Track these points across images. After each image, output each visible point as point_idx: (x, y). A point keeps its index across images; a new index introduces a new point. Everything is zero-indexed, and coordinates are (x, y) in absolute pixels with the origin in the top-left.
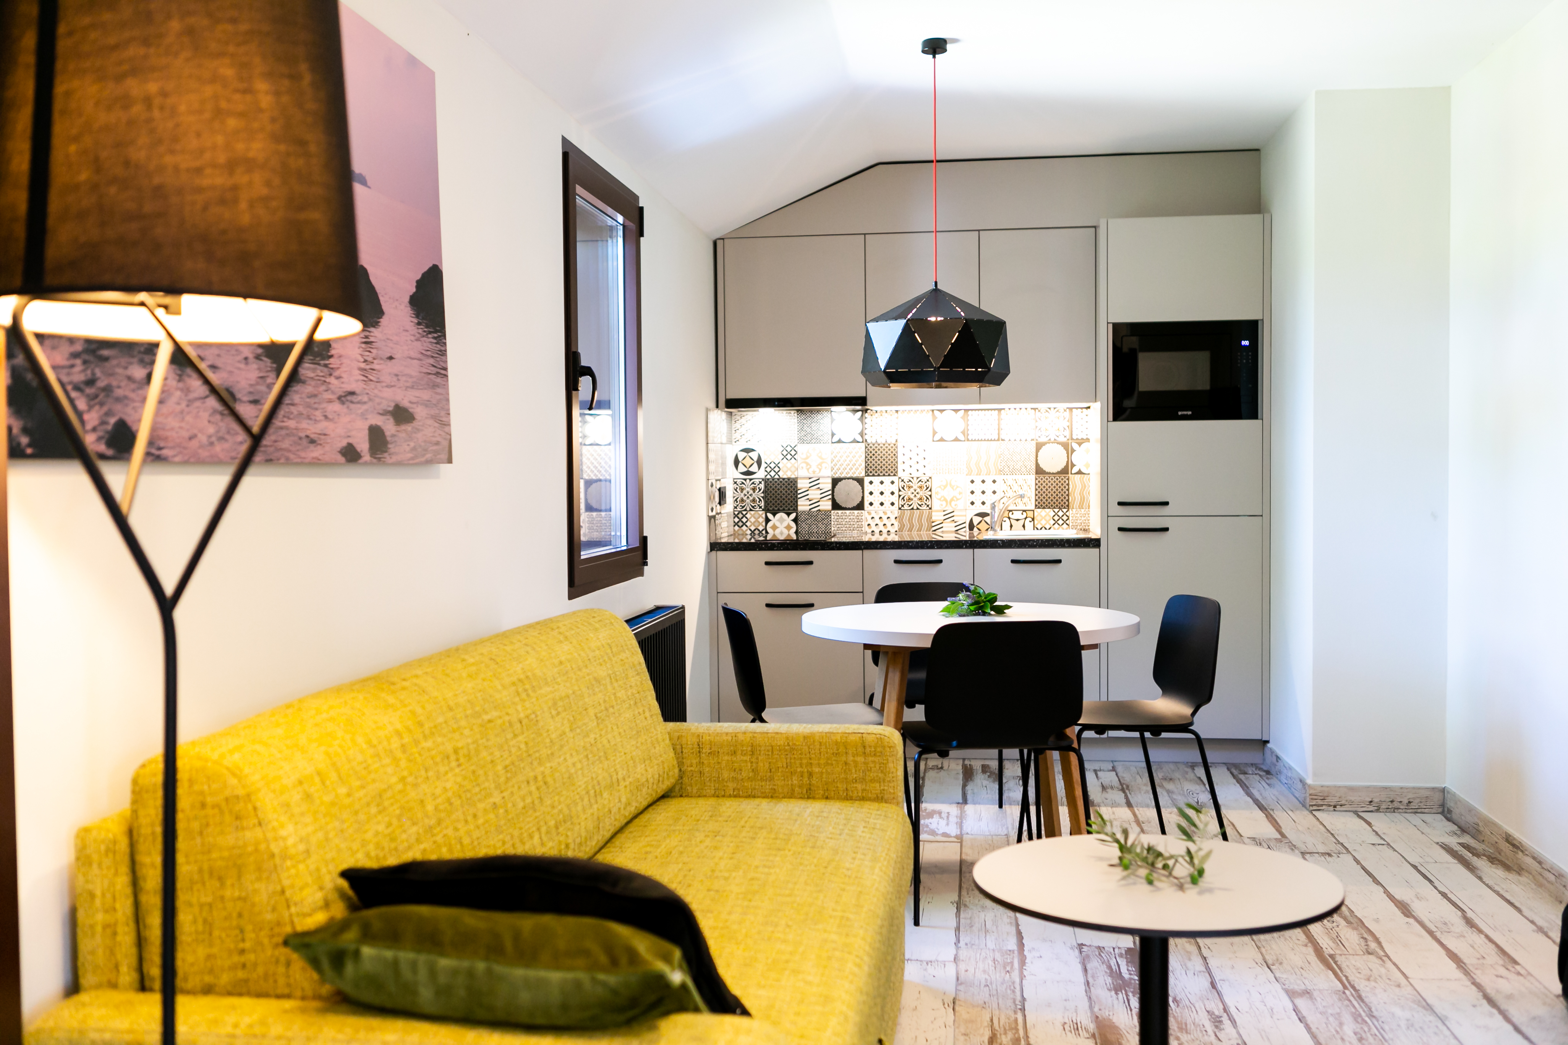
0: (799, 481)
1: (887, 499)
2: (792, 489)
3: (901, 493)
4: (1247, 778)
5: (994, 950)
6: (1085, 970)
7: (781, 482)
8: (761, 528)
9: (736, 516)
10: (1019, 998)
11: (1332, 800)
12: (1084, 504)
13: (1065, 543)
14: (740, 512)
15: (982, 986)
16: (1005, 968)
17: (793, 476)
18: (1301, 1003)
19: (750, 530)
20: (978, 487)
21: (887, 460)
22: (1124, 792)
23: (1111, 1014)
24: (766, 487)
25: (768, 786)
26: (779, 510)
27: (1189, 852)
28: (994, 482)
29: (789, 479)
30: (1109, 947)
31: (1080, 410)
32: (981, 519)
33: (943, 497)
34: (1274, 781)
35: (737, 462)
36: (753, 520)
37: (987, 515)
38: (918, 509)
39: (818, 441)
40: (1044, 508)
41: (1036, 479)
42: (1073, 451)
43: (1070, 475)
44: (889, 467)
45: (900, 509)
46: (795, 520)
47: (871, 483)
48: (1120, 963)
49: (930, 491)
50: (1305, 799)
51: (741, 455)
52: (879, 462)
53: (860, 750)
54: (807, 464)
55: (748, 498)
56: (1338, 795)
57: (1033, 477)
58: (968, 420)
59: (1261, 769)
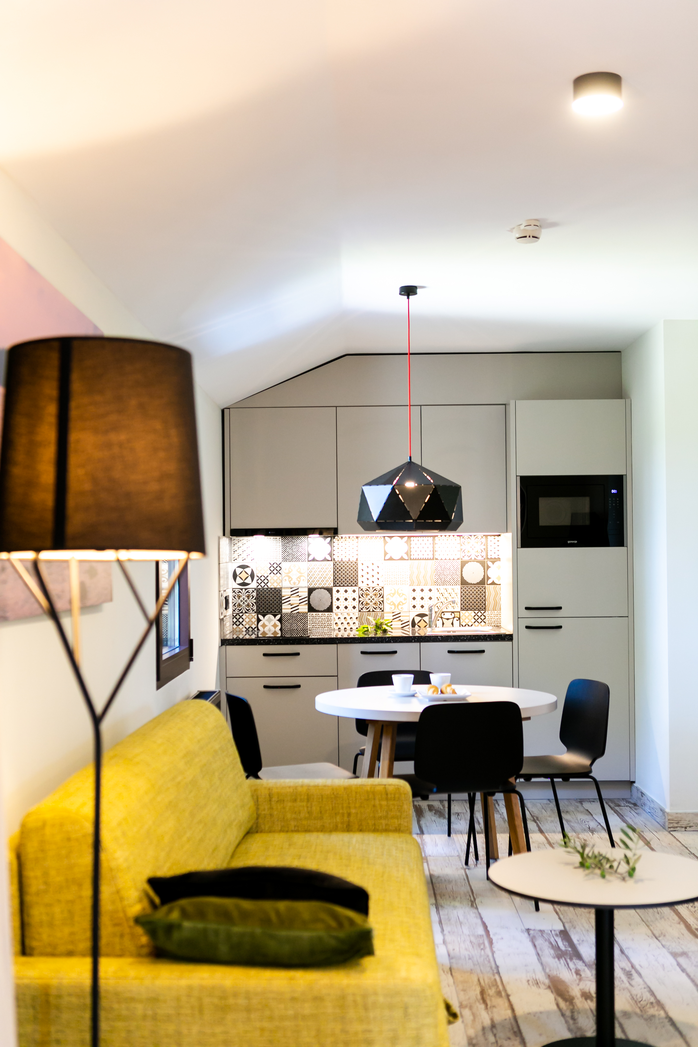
0: (283, 590)
1: (350, 603)
2: (277, 597)
3: (360, 599)
4: (621, 809)
5: (469, 936)
6: (535, 946)
7: (269, 591)
8: (254, 626)
9: (234, 617)
10: (494, 966)
11: (684, 823)
12: (497, 607)
13: (487, 638)
14: (237, 614)
15: (467, 959)
16: (479, 946)
17: (278, 587)
18: (682, 960)
19: (246, 628)
20: (418, 594)
21: (350, 574)
22: (536, 822)
23: (558, 973)
24: (257, 595)
25: (319, 824)
26: (267, 612)
27: (626, 856)
28: (430, 590)
29: (275, 589)
30: (548, 930)
31: (493, 537)
32: (420, 618)
33: (392, 602)
34: (640, 811)
35: (235, 576)
36: (247, 620)
37: (426, 615)
38: (373, 611)
39: (298, 560)
40: (467, 610)
41: (461, 588)
42: (488, 567)
43: (486, 585)
44: (352, 580)
45: (360, 611)
46: (280, 620)
47: (338, 591)
48: (557, 940)
49: (383, 597)
50: (665, 823)
51: (239, 571)
52: (344, 576)
53: (384, 796)
54: (289, 577)
55: (244, 603)
56: (687, 819)
57: (459, 587)
58: (411, 544)
59: (629, 802)
